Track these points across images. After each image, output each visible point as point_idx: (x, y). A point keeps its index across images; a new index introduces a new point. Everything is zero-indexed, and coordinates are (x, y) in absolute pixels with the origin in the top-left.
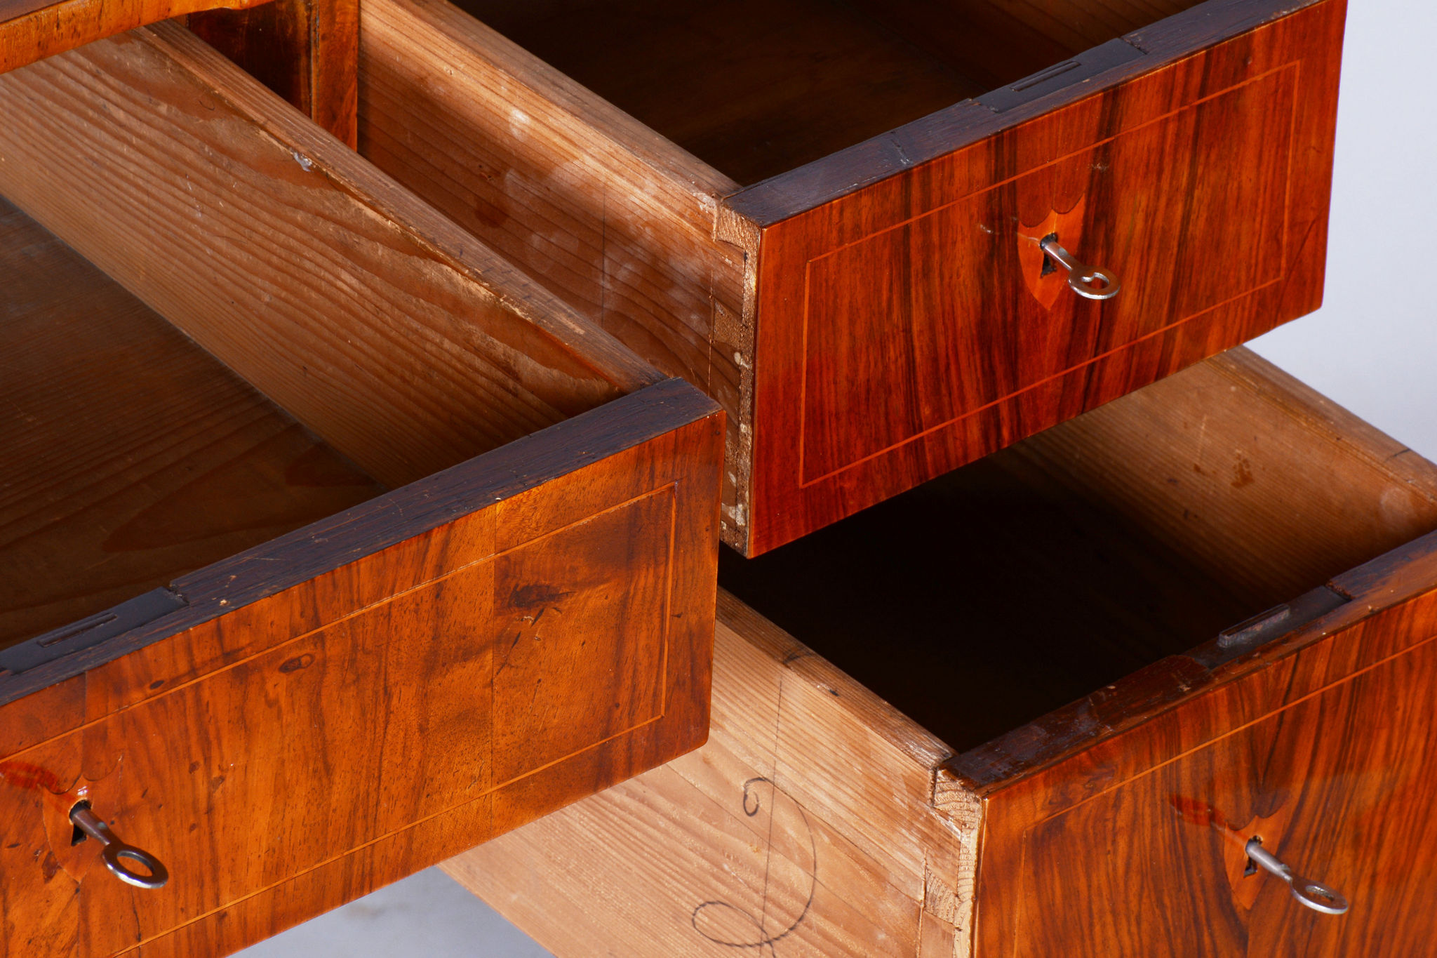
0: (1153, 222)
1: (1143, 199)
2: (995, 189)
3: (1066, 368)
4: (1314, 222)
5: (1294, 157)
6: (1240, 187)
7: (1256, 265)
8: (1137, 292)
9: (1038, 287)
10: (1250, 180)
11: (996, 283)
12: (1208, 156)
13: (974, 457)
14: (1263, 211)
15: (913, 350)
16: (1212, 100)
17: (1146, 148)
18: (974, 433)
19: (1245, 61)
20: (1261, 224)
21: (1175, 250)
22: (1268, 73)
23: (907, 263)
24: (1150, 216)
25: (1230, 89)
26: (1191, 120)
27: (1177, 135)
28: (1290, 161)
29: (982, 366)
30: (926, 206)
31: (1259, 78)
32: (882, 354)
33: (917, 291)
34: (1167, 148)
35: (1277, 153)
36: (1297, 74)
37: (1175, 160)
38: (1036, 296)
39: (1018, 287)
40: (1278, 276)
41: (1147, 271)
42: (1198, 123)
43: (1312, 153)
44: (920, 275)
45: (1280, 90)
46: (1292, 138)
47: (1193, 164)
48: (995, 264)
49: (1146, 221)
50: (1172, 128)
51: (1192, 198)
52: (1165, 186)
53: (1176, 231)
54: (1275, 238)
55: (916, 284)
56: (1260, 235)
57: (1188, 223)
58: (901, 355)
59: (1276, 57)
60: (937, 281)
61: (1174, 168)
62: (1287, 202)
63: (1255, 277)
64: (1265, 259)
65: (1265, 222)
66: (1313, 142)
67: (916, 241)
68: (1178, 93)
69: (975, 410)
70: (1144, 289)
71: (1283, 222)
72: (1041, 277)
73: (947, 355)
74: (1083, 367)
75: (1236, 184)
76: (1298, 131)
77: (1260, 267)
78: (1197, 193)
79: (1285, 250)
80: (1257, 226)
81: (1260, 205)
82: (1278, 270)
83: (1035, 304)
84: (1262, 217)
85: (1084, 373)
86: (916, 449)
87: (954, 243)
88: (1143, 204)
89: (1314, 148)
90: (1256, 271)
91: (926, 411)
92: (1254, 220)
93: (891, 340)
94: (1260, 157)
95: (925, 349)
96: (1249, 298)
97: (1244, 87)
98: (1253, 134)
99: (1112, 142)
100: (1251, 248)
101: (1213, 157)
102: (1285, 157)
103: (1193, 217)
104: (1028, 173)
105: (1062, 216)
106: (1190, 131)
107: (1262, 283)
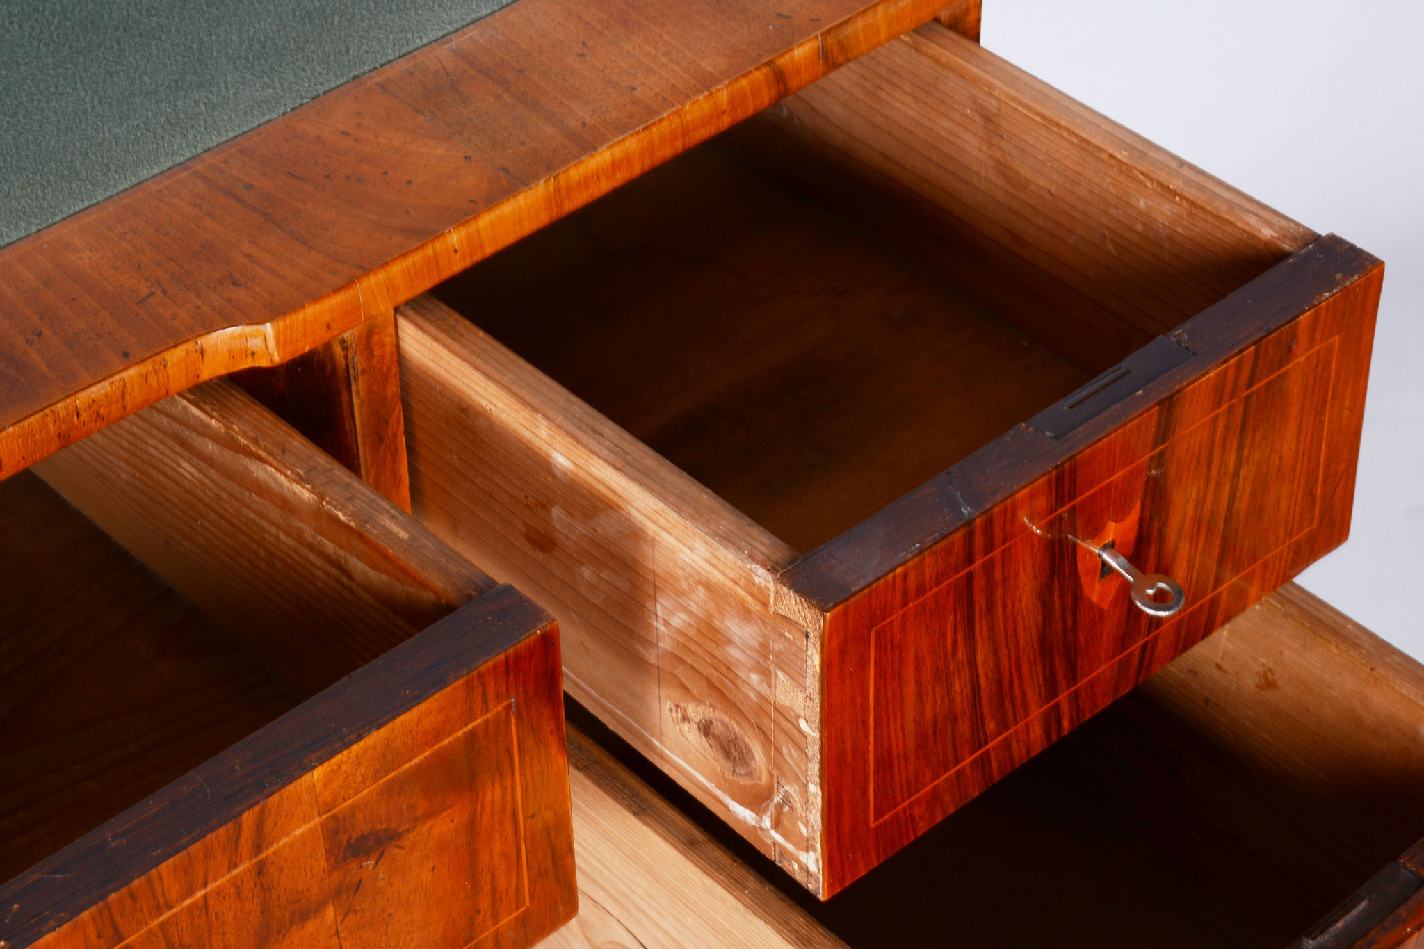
0: (1203, 507)
1: (1193, 491)
2: (1055, 517)
3: (1121, 653)
4: (1344, 471)
5: (1330, 420)
6: (1281, 458)
7: (1293, 520)
8: (1186, 571)
9: (1096, 592)
10: (1291, 449)
11: (1056, 598)
12: (1253, 438)
13: (1036, 750)
14: (1301, 473)
15: (978, 678)
16: (1259, 389)
17: (1197, 445)
18: (1037, 731)
19: (1290, 350)
20: (1299, 485)
21: (1222, 525)
22: (1310, 353)
23: (971, 604)
24: (1199, 503)
25: (1275, 375)
26: (1239, 411)
27: (1227, 427)
28: (1326, 425)
29: (1044, 673)
30: (989, 548)
31: (1302, 359)
32: (948, 689)
33: (981, 627)
34: (1217, 440)
35: (1315, 420)
36: (1336, 348)
37: (1224, 448)
38: (1094, 599)
39: (1077, 595)
40: (1312, 524)
41: (1196, 549)
42: (1246, 412)
43: (1346, 413)
44: (983, 612)
45: (1320, 365)
46: (1328, 405)
47: (1240, 449)
48: (1056, 582)
49: (1196, 508)
50: (1221, 423)
51: (1239, 478)
52: (1214, 474)
53: (1223, 511)
54: (1312, 494)
55: (980, 620)
56: (1297, 494)
57: (1234, 500)
58: (966, 686)
59: (1318, 337)
60: (1000, 612)
61: (1223, 455)
62: (1322, 460)
63: (1291, 531)
64: (1301, 514)
65: (1302, 482)
66: (1347, 403)
67: (979, 582)
68: (1228, 390)
69: (1036, 712)
70: (1193, 567)
71: (1318, 478)
72: (1099, 582)
73: (1011, 674)
74: (1136, 648)
75: (1277, 456)
76: (1334, 397)
77: (1297, 521)
78: (1242, 473)
79: (1318, 500)
80: (1295, 487)
81: (1299, 468)
82: (1312, 519)
83: (1093, 606)
84: (1300, 478)
85: (1137, 653)
86: (983, 762)
87: (1016, 575)
88: (1194, 495)
89: (1348, 408)
90: (1292, 527)
91: (991, 726)
92: (1293, 483)
93: (956, 675)
94: (1300, 427)
95: (990, 674)
96: (1286, 550)
97: (1288, 370)
98: (1295, 409)
99: (1167, 447)
100: (1289, 507)
101: (1258, 438)
102: (1322, 422)
103: (1238, 494)
104: (1087, 495)
105: (1119, 524)
106: (1238, 421)
107: (1297, 534)
